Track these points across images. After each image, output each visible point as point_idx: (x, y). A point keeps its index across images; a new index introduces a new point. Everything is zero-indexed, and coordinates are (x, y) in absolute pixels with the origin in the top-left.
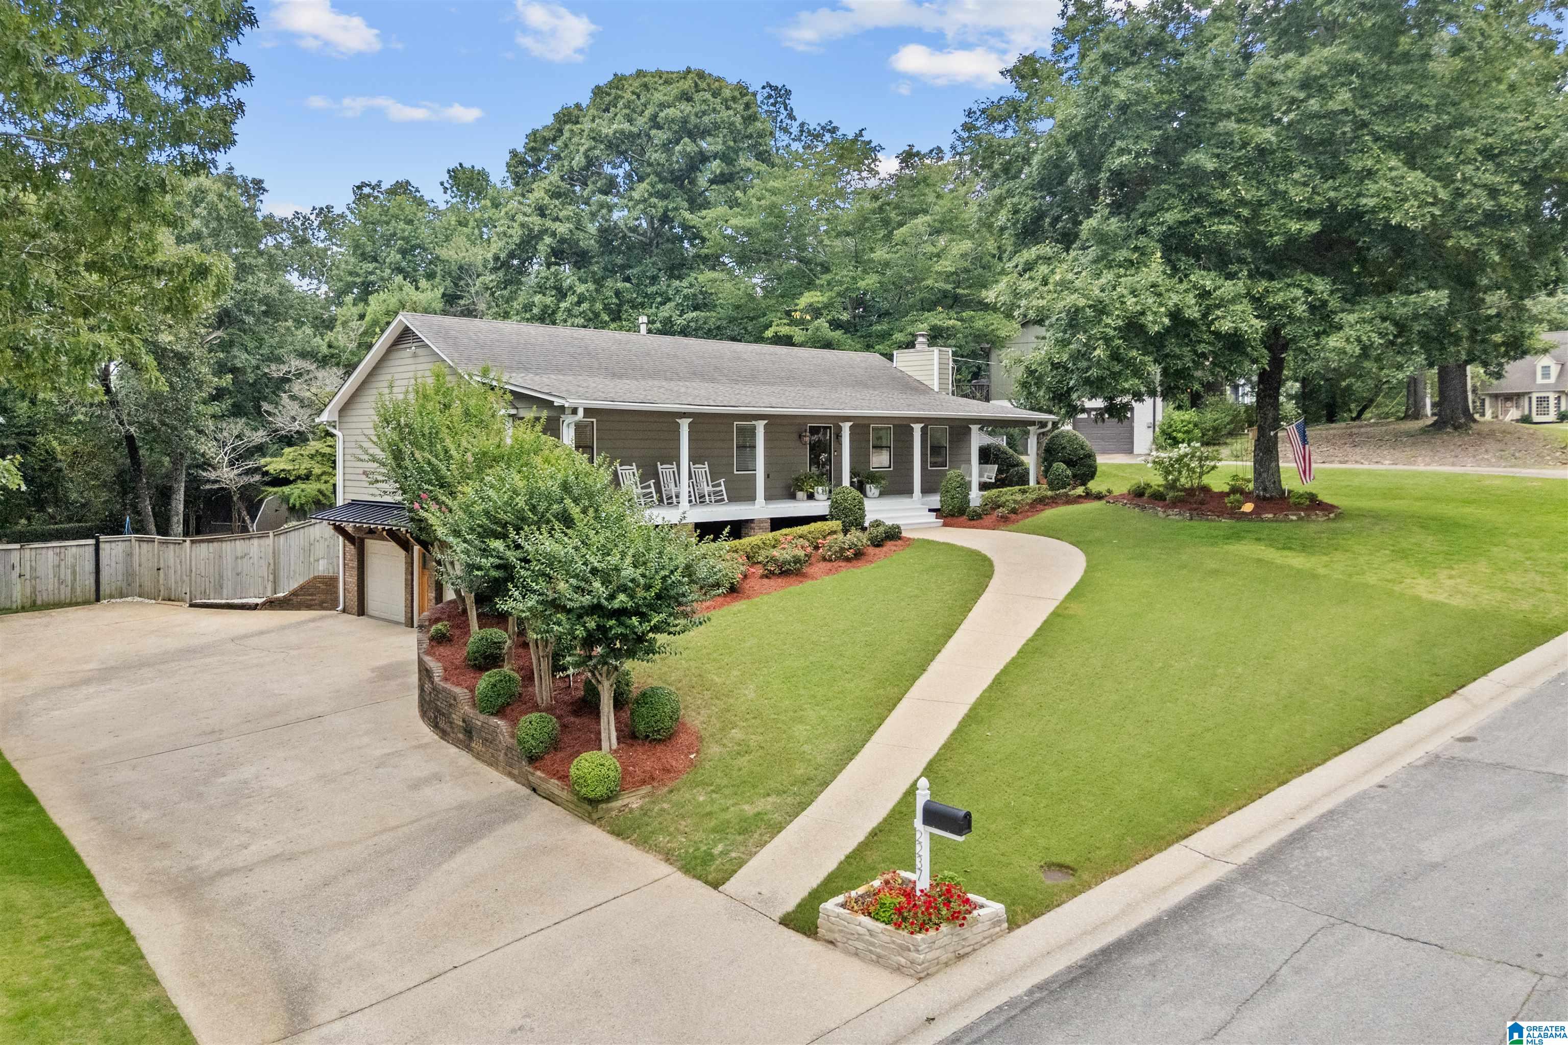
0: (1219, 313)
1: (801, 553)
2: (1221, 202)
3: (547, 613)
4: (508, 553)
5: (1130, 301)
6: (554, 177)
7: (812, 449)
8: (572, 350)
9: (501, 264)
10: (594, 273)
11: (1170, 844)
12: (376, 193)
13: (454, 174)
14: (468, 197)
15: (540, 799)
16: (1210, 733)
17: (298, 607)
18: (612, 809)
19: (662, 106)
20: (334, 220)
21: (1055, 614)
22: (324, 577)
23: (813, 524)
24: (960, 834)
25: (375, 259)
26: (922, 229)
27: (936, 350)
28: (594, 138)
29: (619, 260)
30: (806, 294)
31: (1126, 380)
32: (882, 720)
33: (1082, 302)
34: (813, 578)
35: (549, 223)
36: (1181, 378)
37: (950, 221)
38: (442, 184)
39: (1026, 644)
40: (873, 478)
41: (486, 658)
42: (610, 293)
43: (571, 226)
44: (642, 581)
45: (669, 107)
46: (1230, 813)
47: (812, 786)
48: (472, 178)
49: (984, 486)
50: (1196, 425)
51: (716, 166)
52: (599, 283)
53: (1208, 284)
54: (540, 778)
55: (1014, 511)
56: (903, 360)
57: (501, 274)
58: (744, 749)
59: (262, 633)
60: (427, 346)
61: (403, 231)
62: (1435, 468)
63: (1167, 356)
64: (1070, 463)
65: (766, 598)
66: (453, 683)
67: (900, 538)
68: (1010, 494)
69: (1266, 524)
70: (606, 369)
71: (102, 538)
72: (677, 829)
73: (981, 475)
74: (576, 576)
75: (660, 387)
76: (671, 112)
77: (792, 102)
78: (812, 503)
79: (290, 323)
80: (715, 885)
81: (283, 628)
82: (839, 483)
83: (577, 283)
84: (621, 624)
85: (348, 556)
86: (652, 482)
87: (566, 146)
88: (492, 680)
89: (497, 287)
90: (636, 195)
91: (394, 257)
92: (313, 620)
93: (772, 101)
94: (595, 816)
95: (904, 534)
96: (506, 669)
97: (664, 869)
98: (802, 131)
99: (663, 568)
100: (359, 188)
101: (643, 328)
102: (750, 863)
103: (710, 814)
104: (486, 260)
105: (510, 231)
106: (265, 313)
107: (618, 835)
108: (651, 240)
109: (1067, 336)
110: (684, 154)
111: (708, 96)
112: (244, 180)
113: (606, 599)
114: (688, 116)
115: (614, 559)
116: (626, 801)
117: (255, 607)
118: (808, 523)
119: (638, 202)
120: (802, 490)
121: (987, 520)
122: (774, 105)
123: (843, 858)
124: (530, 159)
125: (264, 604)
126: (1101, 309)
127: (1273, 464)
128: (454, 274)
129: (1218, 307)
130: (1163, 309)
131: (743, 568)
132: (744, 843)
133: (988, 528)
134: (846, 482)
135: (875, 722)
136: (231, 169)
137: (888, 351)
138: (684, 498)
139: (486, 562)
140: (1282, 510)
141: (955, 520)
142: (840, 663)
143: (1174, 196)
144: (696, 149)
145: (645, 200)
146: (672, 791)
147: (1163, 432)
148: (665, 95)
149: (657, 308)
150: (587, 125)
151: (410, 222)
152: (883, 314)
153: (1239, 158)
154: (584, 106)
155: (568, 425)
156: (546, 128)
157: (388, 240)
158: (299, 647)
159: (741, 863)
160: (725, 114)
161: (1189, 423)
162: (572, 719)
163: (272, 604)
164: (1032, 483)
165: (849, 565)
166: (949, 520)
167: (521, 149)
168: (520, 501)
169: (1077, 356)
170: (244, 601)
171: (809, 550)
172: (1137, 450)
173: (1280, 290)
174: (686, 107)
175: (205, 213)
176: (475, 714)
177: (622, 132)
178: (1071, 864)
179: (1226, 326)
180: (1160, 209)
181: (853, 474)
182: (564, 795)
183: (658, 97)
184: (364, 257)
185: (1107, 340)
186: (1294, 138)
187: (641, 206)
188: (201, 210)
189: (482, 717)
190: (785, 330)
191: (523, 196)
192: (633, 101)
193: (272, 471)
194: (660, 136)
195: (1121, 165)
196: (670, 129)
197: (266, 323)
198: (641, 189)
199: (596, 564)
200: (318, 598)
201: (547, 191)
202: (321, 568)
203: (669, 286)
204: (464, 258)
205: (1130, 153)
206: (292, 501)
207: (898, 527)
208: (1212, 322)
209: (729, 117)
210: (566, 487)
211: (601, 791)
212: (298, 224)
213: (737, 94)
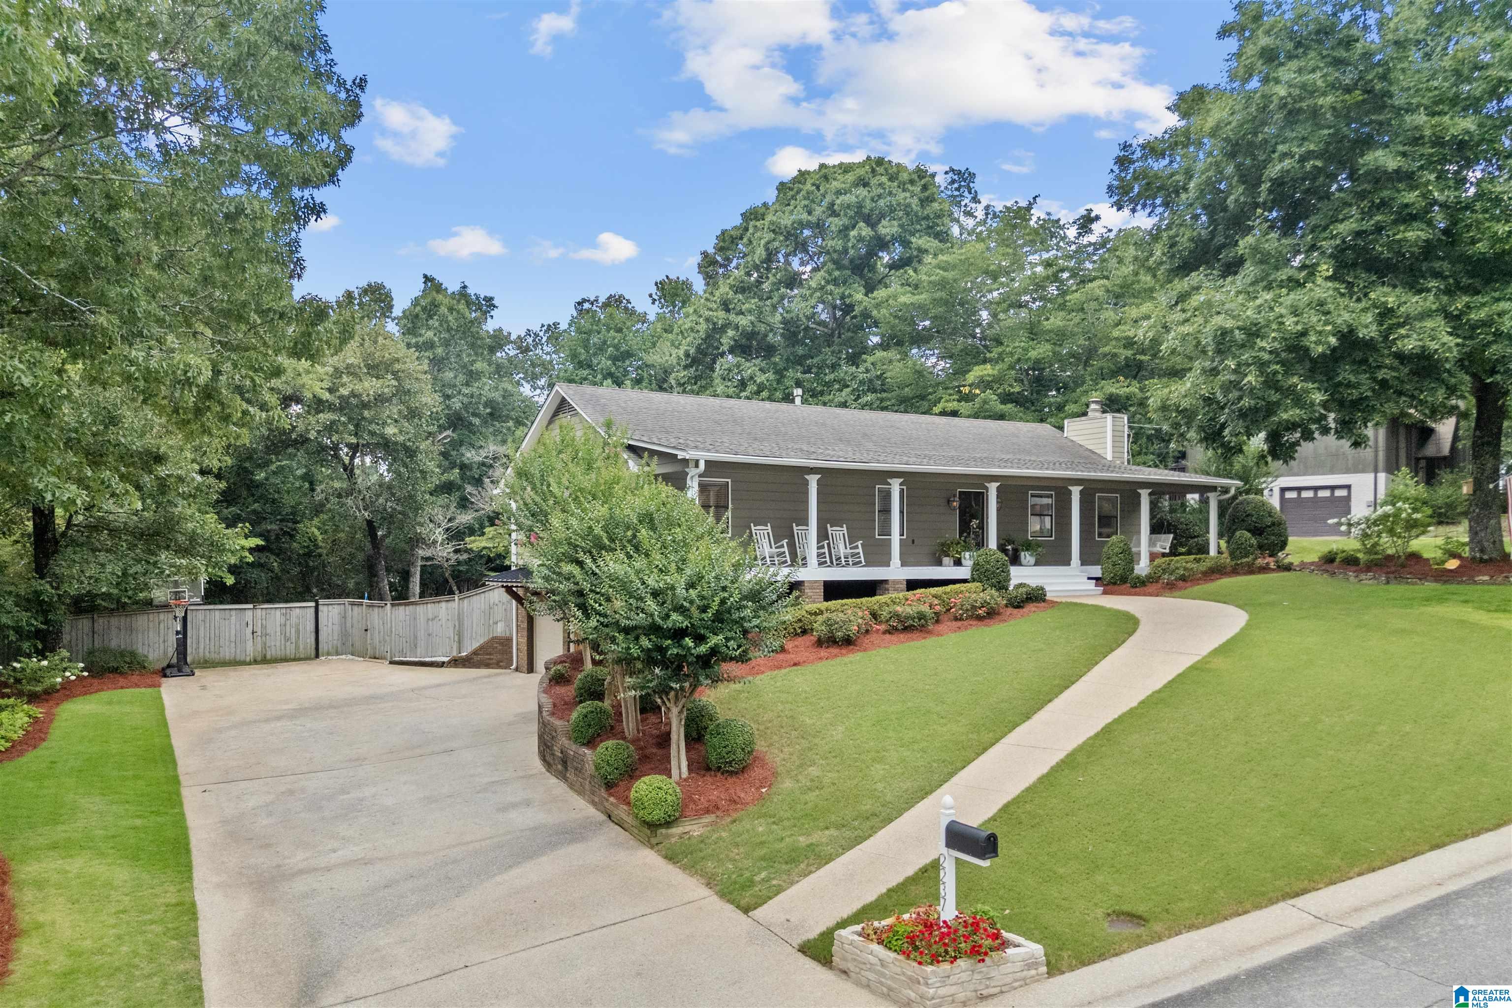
0: (1403, 331)
1: (929, 611)
2: (1407, 206)
5: (1290, 321)
6: (741, 273)
7: (962, 515)
9: (692, 361)
10: (775, 364)
11: (1272, 902)
12: (595, 308)
13: (660, 286)
14: (674, 306)
15: (612, 824)
16: (1353, 791)
17: (477, 665)
18: (672, 836)
19: (839, 193)
20: (560, 335)
21: (1194, 668)
22: (500, 638)
23: (951, 586)
24: (982, 856)
25: (590, 366)
26: (1100, 293)
27: (1109, 417)
28: (774, 231)
29: (800, 351)
30: (976, 368)
31: (1286, 411)
32: (967, 763)
34: (940, 635)
35: (732, 317)
37: (1131, 285)
38: (651, 296)
40: (1028, 545)
43: (753, 318)
44: (698, 601)
45: (846, 193)
46: (1360, 874)
47: (874, 821)
48: (676, 288)
49: (1154, 556)
51: (898, 250)
52: (780, 373)
53: (1391, 301)
54: (612, 804)
55: (1183, 579)
56: (1074, 429)
57: (692, 370)
58: (817, 785)
59: (439, 685)
60: (578, 414)
61: (614, 339)
63: (1340, 384)
64: (1257, 531)
66: (557, 717)
67: (1044, 601)
71: (321, 602)
72: (727, 856)
73: (1152, 545)
76: (848, 198)
77: (976, 186)
78: (956, 568)
79: (511, 424)
80: (746, 910)
82: (986, 546)
83: (758, 373)
84: (677, 644)
85: (520, 619)
86: (785, 542)
87: (751, 242)
88: (584, 711)
89: (688, 382)
90: (813, 283)
91: (604, 363)
92: (489, 676)
93: (956, 185)
94: (654, 841)
95: (1049, 596)
96: (603, 704)
97: (704, 892)
98: (987, 214)
100: (579, 303)
101: (798, 400)
102: (788, 892)
103: (762, 843)
104: (679, 358)
105: (697, 327)
106: (491, 414)
107: (670, 859)
108: (833, 330)
110: (860, 238)
111: (884, 179)
112: (477, 298)
113: (661, 618)
114: (863, 200)
115: (671, 579)
116: (687, 829)
117: (442, 665)
119: (815, 290)
120: (948, 556)
121: (1151, 588)
122: (958, 189)
123: (885, 891)
124: (719, 259)
125: (449, 662)
126: (1253, 332)
128: (658, 378)
129: (1402, 325)
130: (1329, 328)
132: (788, 873)
133: (1151, 595)
135: (959, 765)
136: (465, 287)
137: (1060, 421)
138: (812, 554)
141: (1117, 588)
142: (938, 709)
144: (872, 233)
145: (822, 288)
146: (735, 821)
148: (842, 183)
150: (769, 217)
151: (619, 330)
154: (769, 204)
155: (692, 478)
156: (735, 227)
157: (601, 348)
158: (463, 697)
159: (779, 890)
160: (901, 196)
162: (654, 751)
163: (456, 663)
164: (1212, 552)
165: (979, 623)
166: (1110, 588)
167: (711, 250)
169: (1227, 387)
170: (433, 659)
171: (939, 608)
173: (1484, 304)
174: (862, 192)
175: (437, 324)
176: (569, 745)
177: (801, 222)
178: (1145, 915)
179: (1410, 345)
180: (1334, 220)
182: (629, 820)
183: (835, 185)
184: (580, 365)
185: (1262, 365)
187: (818, 294)
188: (434, 322)
189: (574, 747)
190: (952, 406)
191: (712, 294)
192: (812, 192)
193: (475, 549)
194: (835, 223)
195: (1282, 171)
196: (846, 215)
197: (493, 426)
198: (819, 277)
200: (495, 657)
201: (731, 287)
202: (499, 630)
203: (847, 372)
204: (667, 361)
205: (1293, 157)
207: (1042, 589)
208: (1394, 342)
209: (905, 199)
211: (657, 815)
212: (530, 340)
213: (915, 177)
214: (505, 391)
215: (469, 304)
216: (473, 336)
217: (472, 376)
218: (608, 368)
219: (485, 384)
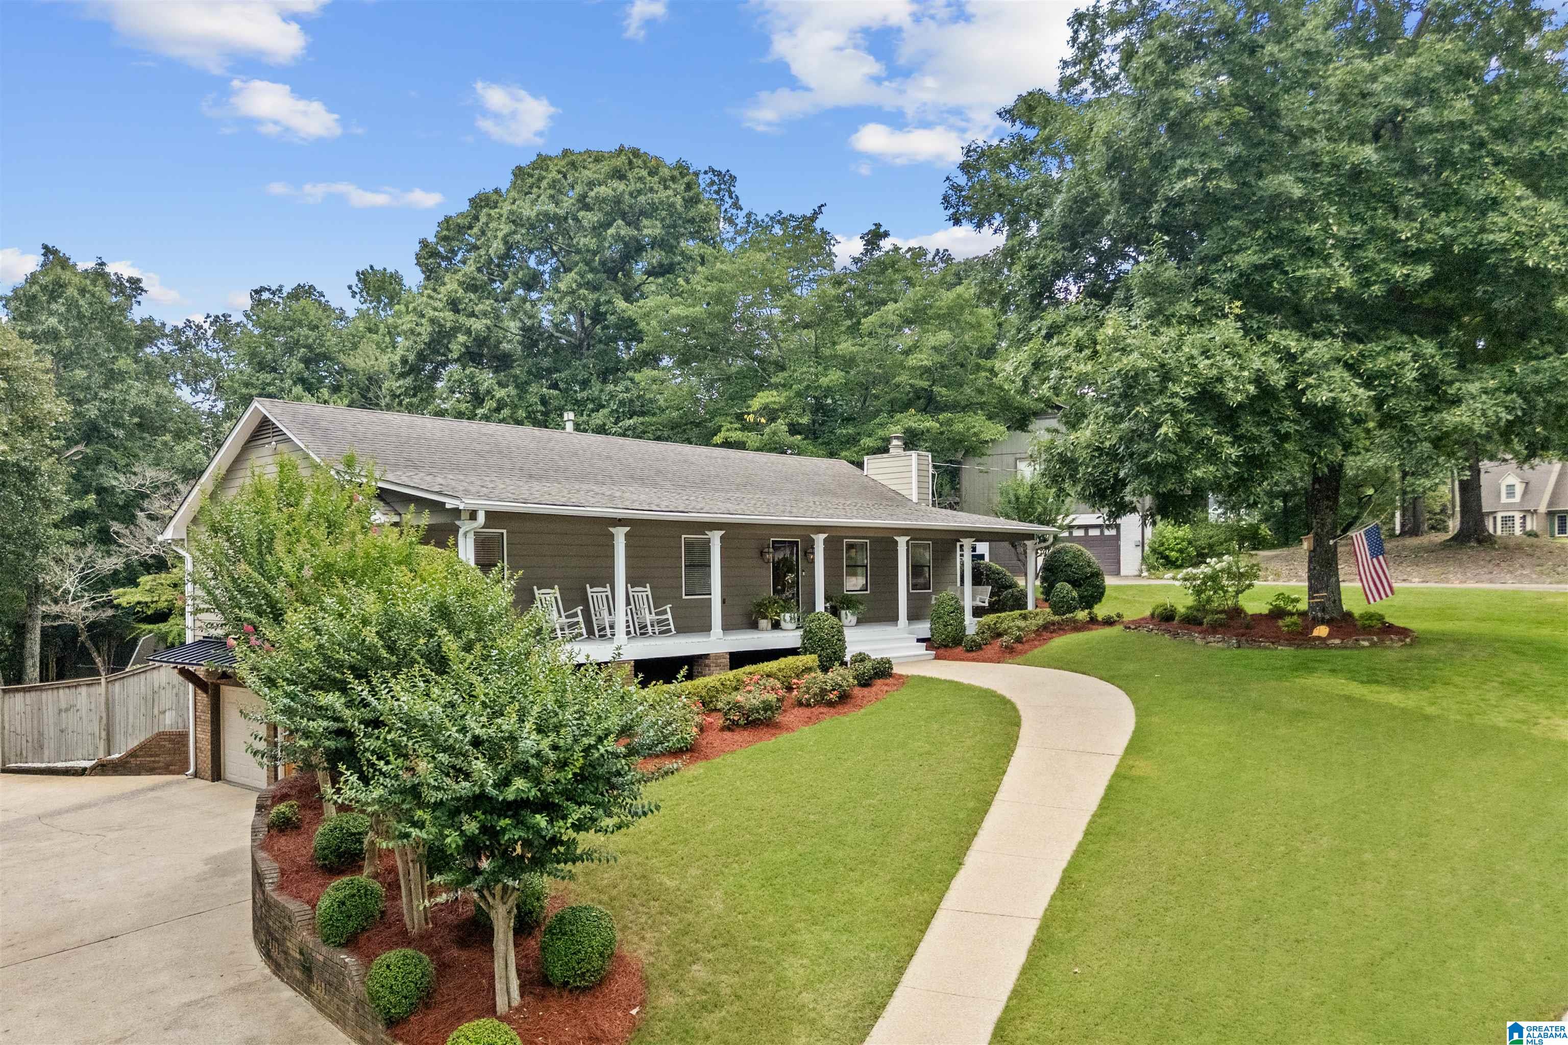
1: (772, 697)
2: (1308, 239)
3: (405, 806)
4: (347, 713)
5: (1203, 364)
6: (470, 268)
7: (775, 569)
8: (479, 447)
9: (411, 369)
10: (516, 377)
12: (276, 299)
13: (363, 277)
14: (379, 302)
17: (137, 771)
19: (591, 184)
20: (231, 329)
21: (1117, 776)
22: (170, 734)
23: (782, 659)
25: (274, 370)
26: (892, 318)
27: (914, 454)
28: (513, 222)
29: (546, 362)
30: (760, 394)
32: (913, 947)
33: (1144, 364)
34: (789, 729)
35: (462, 319)
36: (1257, 467)
37: (925, 308)
38: (350, 287)
39: (1092, 822)
40: (849, 602)
41: (339, 856)
42: (535, 399)
43: (489, 323)
44: (552, 756)
45: (600, 185)
48: (383, 281)
49: (978, 612)
50: (1190, 543)
51: (655, 257)
52: (522, 387)
55: (1019, 640)
56: (874, 466)
57: (410, 379)
58: (712, 1000)
59: (81, 807)
60: (288, 440)
61: (307, 337)
62: (1471, 585)
65: (729, 758)
66: (290, 894)
67: (891, 675)
68: (1009, 619)
69: (1334, 652)
70: (521, 469)
73: (974, 599)
74: (448, 749)
75: (588, 491)
76: (602, 190)
77: (737, 190)
78: (777, 634)
79: (168, 437)
81: (110, 800)
82: (811, 606)
83: (496, 387)
84: (520, 823)
85: (200, 707)
86: (579, 609)
87: (483, 233)
88: (341, 895)
89: (406, 394)
90: (562, 286)
91: (296, 366)
92: (154, 788)
93: (715, 188)
95: (896, 670)
96: (363, 878)
98: (749, 222)
99: (587, 734)
100: (256, 292)
101: (569, 426)
104: (393, 365)
105: (418, 329)
106: (139, 425)
108: (581, 341)
109: (1121, 409)
110: (618, 238)
111: (644, 173)
112: (119, 279)
113: (495, 786)
114: (622, 194)
115: (508, 723)
117: (82, 772)
118: (777, 658)
119: (566, 294)
120: (765, 617)
121: (990, 651)
122: (717, 192)
124: (442, 250)
125: (93, 768)
126: (1166, 374)
127: (1333, 579)
128: (361, 385)
129: (1308, 374)
130: (1245, 374)
131: (698, 719)
133: (991, 661)
134: (820, 605)
136: (103, 264)
137: (855, 458)
138: (621, 628)
139: (319, 725)
140: (1350, 635)
141: (949, 652)
142: (841, 854)
143: (1244, 235)
144: (630, 233)
145: (573, 292)
147: (1154, 551)
148: (595, 172)
149: (589, 415)
150: (506, 208)
151: (314, 328)
152: (848, 420)
153: (1330, 184)
154: (504, 191)
155: (465, 534)
156: (461, 215)
158: (121, 828)
160: (663, 194)
161: (1183, 540)
162: (455, 953)
163: (103, 769)
164: (1030, 606)
165: (832, 710)
166: (941, 651)
167: (432, 239)
168: (370, 635)
169: (1133, 437)
170: (69, 764)
171: (782, 692)
172: (1123, 572)
173: (1379, 354)
174: (621, 186)
175: (63, 308)
176: (315, 944)
177: (546, 214)
180: (1227, 251)
181: (827, 599)
183: (587, 174)
184: (262, 366)
185: (1175, 413)
186: (1396, 160)
187: (569, 299)
188: (59, 307)
189: (324, 949)
190: (736, 436)
191: (435, 290)
192: (559, 181)
193: (124, 604)
194: (590, 218)
195: (1181, 190)
196: (599, 210)
197: (143, 439)
198: (567, 281)
199: (477, 732)
200: (163, 759)
201: (461, 283)
202: (168, 722)
203: (602, 391)
204: (374, 367)
205: (1195, 175)
206: (170, 639)
207: (887, 661)
208: (1303, 392)
209: (668, 197)
210: (443, 612)
212: (190, 333)
213: (676, 173)
214: (160, 396)
215: (108, 285)
216: (114, 327)
217: (113, 377)
218: (300, 373)
219: (132, 387)
